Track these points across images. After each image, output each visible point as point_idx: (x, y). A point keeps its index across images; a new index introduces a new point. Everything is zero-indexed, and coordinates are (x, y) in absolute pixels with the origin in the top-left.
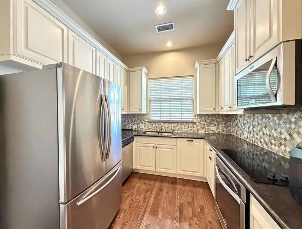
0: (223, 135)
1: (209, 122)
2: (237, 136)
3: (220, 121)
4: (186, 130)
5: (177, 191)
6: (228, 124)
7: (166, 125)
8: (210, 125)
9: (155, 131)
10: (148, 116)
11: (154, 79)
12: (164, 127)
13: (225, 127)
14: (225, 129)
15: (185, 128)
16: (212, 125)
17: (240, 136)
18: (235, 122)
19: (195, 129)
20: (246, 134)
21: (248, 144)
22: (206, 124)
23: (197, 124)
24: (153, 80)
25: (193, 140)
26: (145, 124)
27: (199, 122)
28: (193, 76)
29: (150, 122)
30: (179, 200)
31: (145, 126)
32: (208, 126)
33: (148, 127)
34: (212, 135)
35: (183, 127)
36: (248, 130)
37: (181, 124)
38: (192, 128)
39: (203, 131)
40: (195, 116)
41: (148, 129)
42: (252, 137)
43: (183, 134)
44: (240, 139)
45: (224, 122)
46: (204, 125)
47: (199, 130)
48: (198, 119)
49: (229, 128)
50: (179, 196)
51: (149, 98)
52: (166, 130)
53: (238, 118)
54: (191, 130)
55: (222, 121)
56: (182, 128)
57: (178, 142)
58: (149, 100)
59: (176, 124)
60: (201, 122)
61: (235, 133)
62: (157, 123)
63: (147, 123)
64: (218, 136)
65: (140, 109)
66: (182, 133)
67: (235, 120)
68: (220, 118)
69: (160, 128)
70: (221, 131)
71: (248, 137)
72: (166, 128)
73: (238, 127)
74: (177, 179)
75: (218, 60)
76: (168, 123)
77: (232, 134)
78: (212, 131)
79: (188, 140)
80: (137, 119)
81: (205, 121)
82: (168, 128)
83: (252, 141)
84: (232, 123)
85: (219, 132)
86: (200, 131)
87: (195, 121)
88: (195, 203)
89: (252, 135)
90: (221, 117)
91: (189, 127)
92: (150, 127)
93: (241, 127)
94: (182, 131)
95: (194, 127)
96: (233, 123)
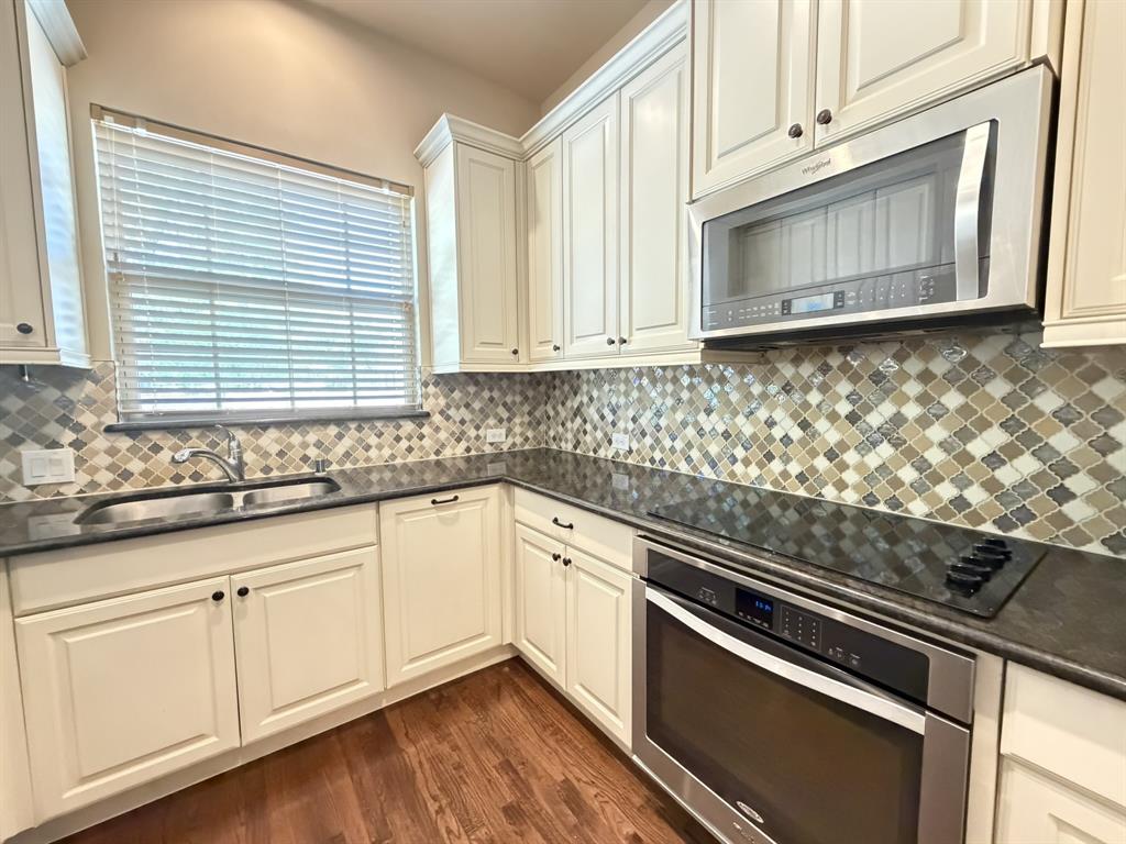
0: (525, 455)
1: (482, 410)
3: (514, 403)
4: (386, 452)
6: (537, 414)
8: (483, 421)
9: (187, 483)
10: (109, 388)
12: (257, 450)
13: (530, 424)
14: (530, 434)
15: (380, 447)
16: (492, 421)
19: (426, 442)
20: (621, 443)
22: (468, 417)
24: (141, 132)
25: (456, 498)
26: (77, 445)
27: (442, 413)
28: (408, 190)
29: (133, 431)
31: (80, 461)
32: (478, 428)
33: (111, 467)
36: (631, 426)
37: (360, 429)
38: (415, 442)
41: (114, 484)
45: (526, 408)
46: (463, 422)
47: (443, 446)
51: (107, 257)
52: (267, 469)
54: (410, 449)
55: (522, 404)
56: (368, 448)
59: (333, 430)
60: (452, 412)
61: (567, 441)
62: (194, 434)
63: (101, 442)
64: (510, 460)
65: (25, 329)
66: (368, 471)
67: (566, 398)
68: (514, 394)
70: (519, 440)
71: (630, 451)
72: (266, 455)
73: (585, 421)
74: (387, 715)
75: (526, 146)
76: (279, 425)
77: (555, 447)
78: (492, 444)
79: (434, 502)
81: (467, 406)
82: (281, 454)
83: (652, 461)
84: (554, 408)
85: (514, 445)
87: (426, 409)
89: (648, 441)
91: (398, 439)
92: (136, 466)
94: (368, 460)
95: (421, 437)
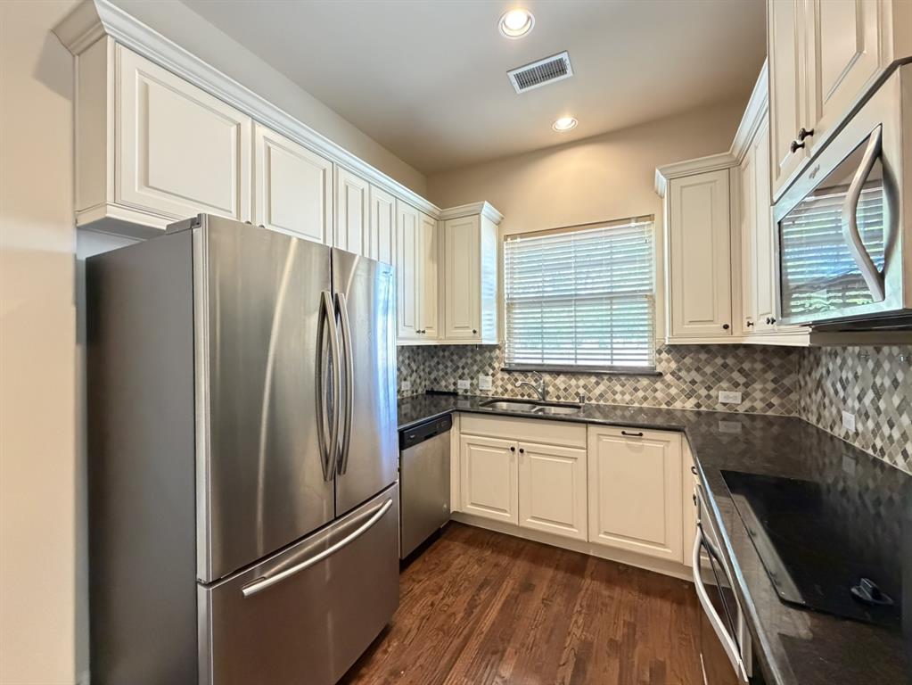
0: (769, 422)
1: (713, 374)
2: (820, 426)
3: (753, 370)
5: (581, 601)
6: (787, 382)
7: (561, 381)
8: (714, 383)
9: (526, 398)
10: (503, 352)
11: (522, 235)
12: (555, 386)
13: (774, 391)
14: (775, 401)
16: (724, 384)
17: (832, 429)
18: (813, 374)
19: (659, 395)
20: (850, 422)
21: (859, 456)
22: (698, 378)
23: (668, 378)
24: (519, 240)
25: (641, 435)
26: (493, 375)
27: (673, 374)
28: (650, 217)
29: (509, 371)
30: (580, 630)
31: (493, 382)
32: (709, 388)
33: (502, 386)
34: (724, 419)
35: (618, 388)
36: (857, 405)
37: (610, 380)
38: (649, 393)
39: (690, 404)
40: (659, 352)
41: (502, 394)
42: (874, 433)
43: (619, 412)
44: (832, 438)
45: (770, 375)
46: (693, 382)
47: (674, 399)
48: (668, 361)
49: (794, 396)
50: (583, 615)
51: (506, 296)
52: (558, 397)
53: (824, 360)
55: (764, 371)
56: (614, 393)
57: (592, 439)
58: (506, 301)
59: (593, 379)
60: (682, 374)
61: (812, 414)
62: (530, 374)
63: (499, 375)
64: (747, 423)
65: (475, 332)
66: (615, 408)
67: (812, 369)
68: (754, 361)
69: (540, 390)
70: (759, 405)
71: (857, 434)
72: (558, 389)
73: (824, 395)
74: (590, 560)
75: (736, 154)
76: (565, 373)
77: (804, 418)
78: (725, 404)
79: (623, 433)
80: (469, 361)
81: (698, 369)
82: (565, 389)
83: (874, 447)
84: (804, 377)
85: (753, 408)
86: (678, 405)
87: (659, 370)
88: (634, 647)
89: (870, 424)
90: (758, 356)
92: (509, 387)
93: (832, 391)
94: (614, 400)
95: (656, 390)
96: (807, 378)
